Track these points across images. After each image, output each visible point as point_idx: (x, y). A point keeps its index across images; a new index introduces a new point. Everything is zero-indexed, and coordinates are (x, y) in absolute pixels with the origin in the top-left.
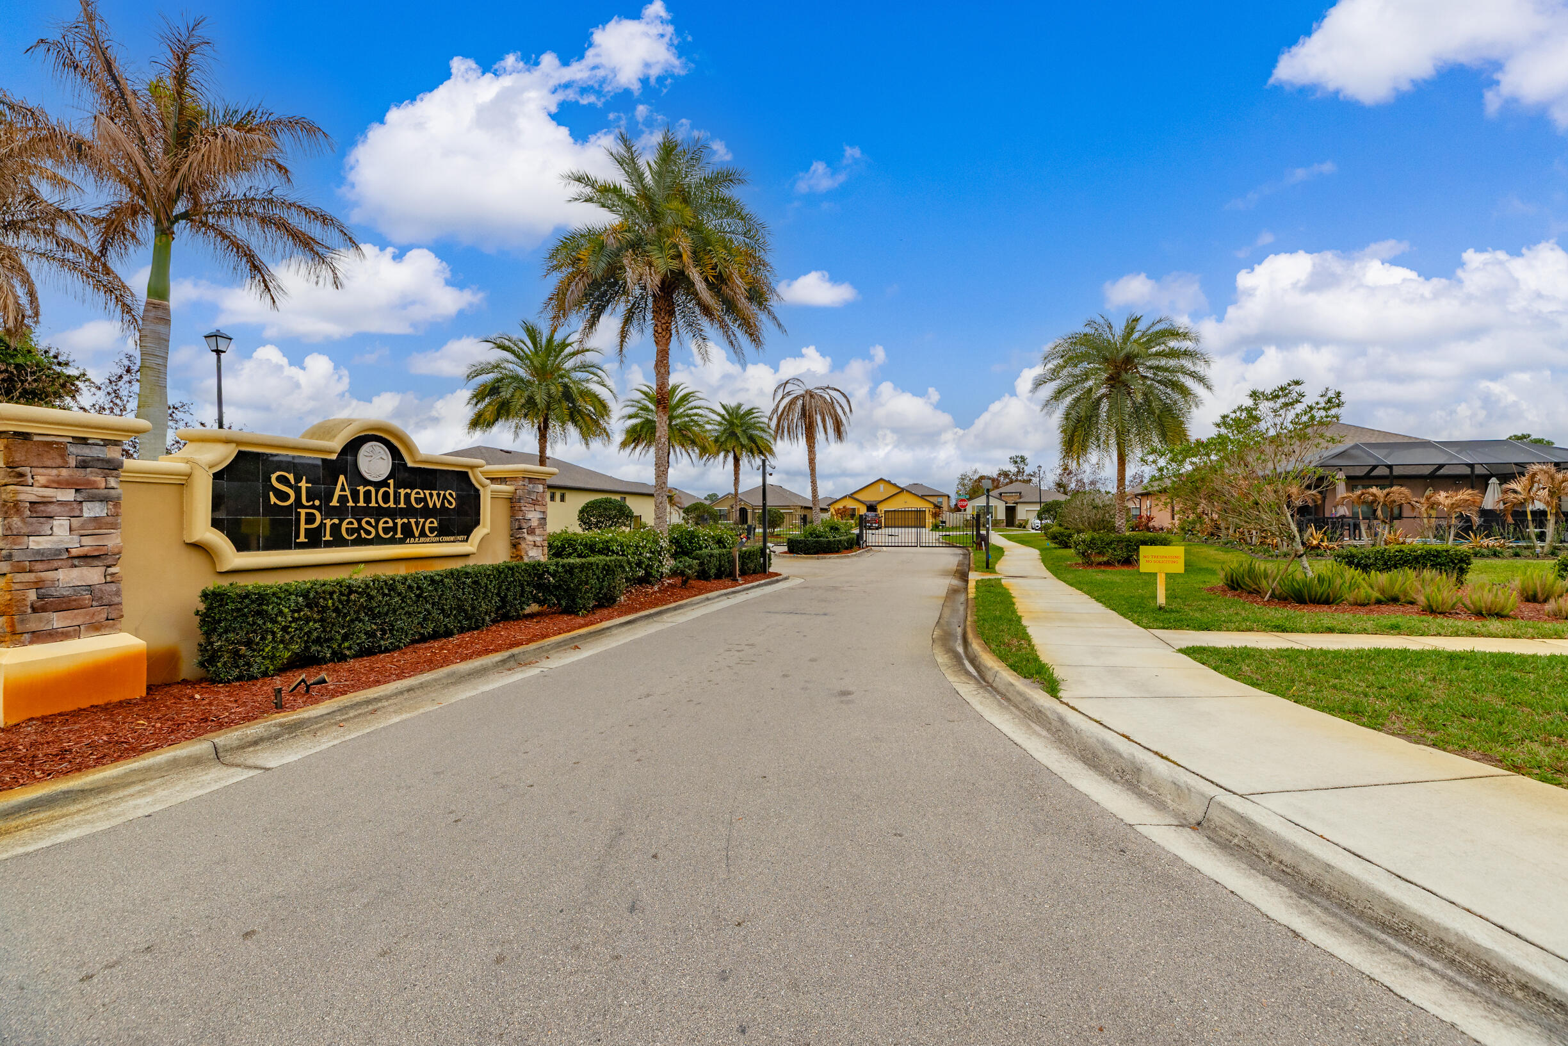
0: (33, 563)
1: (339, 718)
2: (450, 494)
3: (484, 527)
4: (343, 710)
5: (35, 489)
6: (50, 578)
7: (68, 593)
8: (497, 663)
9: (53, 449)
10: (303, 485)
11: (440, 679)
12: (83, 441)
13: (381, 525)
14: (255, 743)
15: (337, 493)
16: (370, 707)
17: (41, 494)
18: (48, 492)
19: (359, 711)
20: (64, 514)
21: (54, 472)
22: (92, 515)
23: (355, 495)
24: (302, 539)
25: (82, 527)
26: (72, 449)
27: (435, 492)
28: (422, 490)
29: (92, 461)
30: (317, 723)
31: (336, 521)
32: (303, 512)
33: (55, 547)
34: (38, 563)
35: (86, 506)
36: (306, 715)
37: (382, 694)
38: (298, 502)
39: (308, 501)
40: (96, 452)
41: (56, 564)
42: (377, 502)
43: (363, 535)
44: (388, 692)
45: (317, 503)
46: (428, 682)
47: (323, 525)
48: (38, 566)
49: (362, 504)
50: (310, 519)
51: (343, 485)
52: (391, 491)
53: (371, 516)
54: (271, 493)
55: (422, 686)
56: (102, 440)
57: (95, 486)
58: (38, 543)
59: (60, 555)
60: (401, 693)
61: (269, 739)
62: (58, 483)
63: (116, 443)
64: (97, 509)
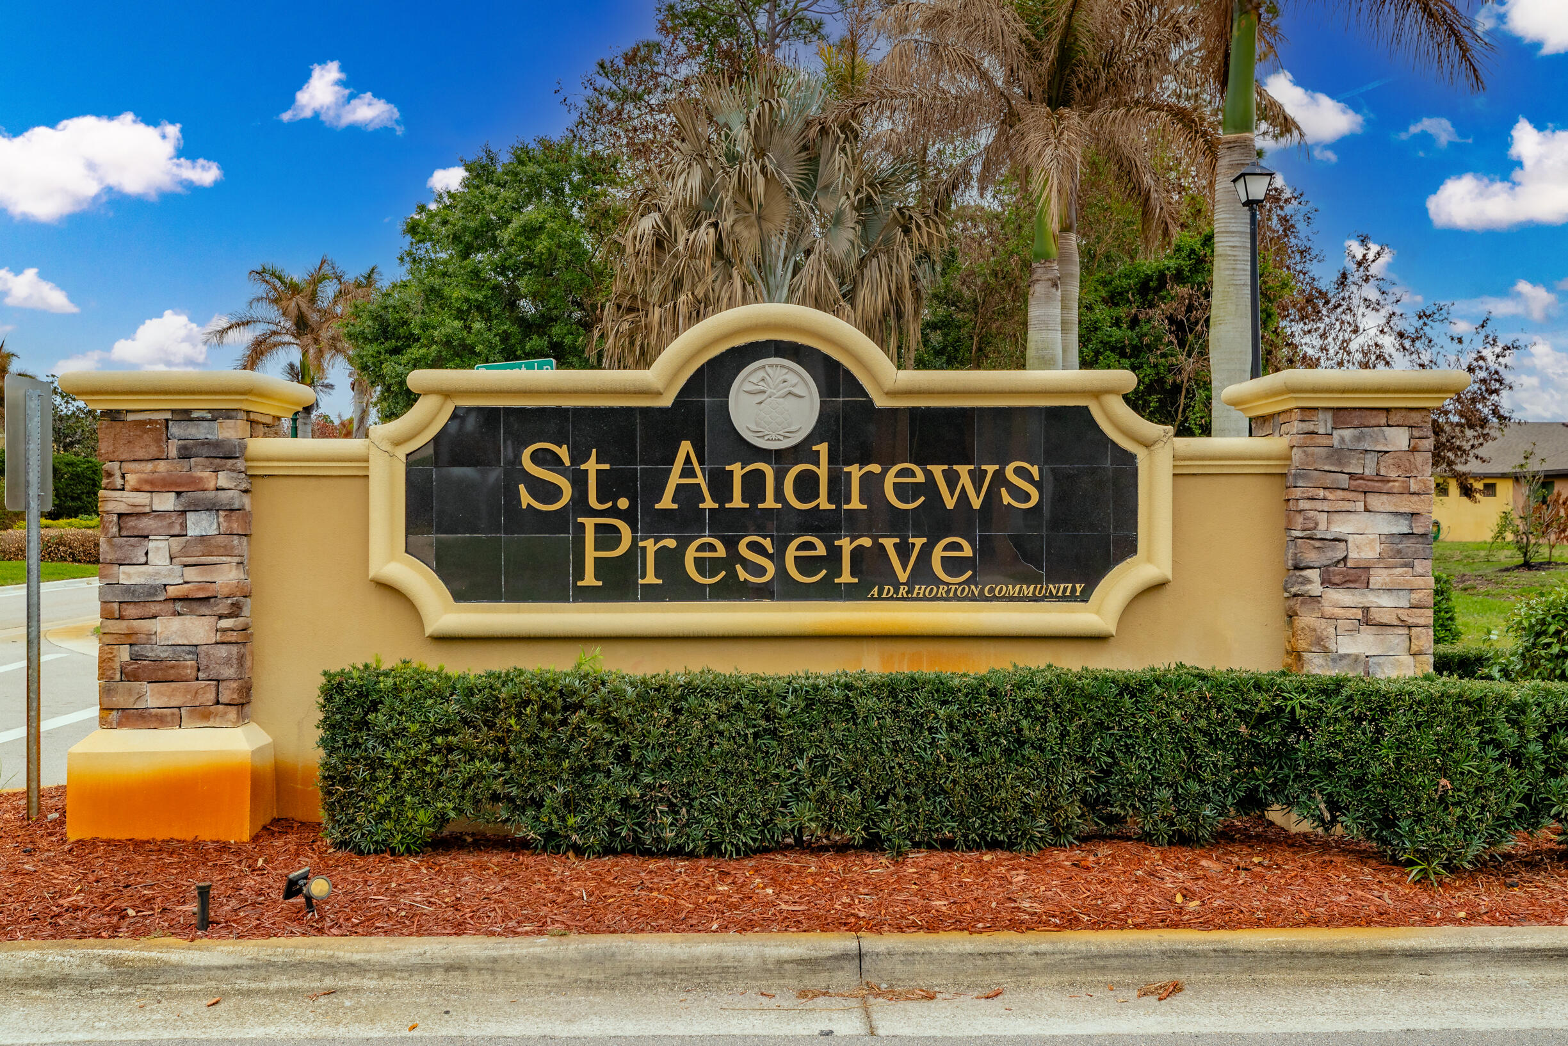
0: (124, 606)
1: (243, 984)
2: (1020, 472)
3: (1149, 560)
4: (260, 968)
5: (125, 493)
6: (144, 630)
7: (166, 655)
8: (781, 963)
9: (146, 431)
10: (592, 466)
11: (556, 963)
12: (185, 416)
13: (791, 552)
14: (51, 984)
15: (675, 479)
16: (329, 982)
17: (131, 501)
18: (142, 498)
19: (295, 983)
20: (161, 531)
21: (149, 466)
22: (197, 533)
23: (720, 484)
24: (590, 579)
25: (184, 552)
26: (174, 429)
27: (963, 470)
28: (921, 462)
29: (195, 446)
30: (190, 980)
31: (671, 543)
32: (589, 523)
33: (151, 582)
34: (131, 606)
35: (191, 517)
36: (175, 957)
37: (375, 957)
38: (580, 504)
39: (600, 500)
40: (200, 432)
41: (154, 609)
42: (779, 495)
43: (742, 575)
44: (393, 959)
45: (623, 503)
46: (517, 960)
47: (635, 551)
48: (130, 611)
49: (737, 502)
50: (607, 536)
51: (688, 460)
52: (823, 472)
53: (761, 530)
54: (522, 487)
55: (492, 966)
56: (210, 411)
57: (200, 487)
58: (129, 576)
59: (155, 595)
60: (428, 969)
61: (80, 983)
62: (151, 482)
63: (228, 414)
64: (205, 524)
